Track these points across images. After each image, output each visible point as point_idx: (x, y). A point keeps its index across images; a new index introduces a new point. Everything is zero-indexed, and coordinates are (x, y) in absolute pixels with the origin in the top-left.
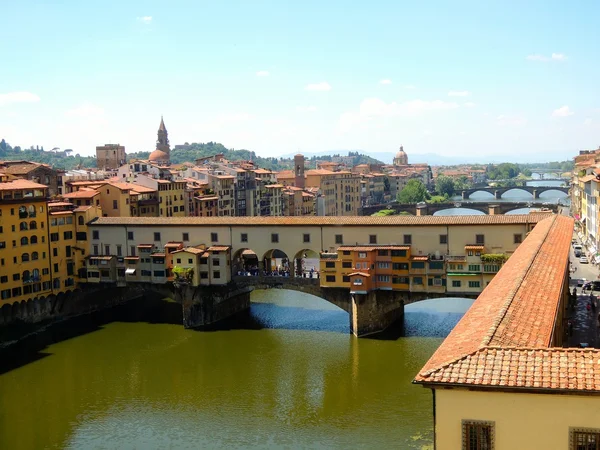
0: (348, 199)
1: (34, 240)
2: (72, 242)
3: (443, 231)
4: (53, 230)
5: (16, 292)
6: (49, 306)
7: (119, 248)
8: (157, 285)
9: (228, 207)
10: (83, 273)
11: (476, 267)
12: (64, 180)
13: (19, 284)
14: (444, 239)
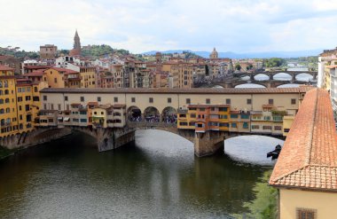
0: (186, 78)
1: (7, 100)
2: (30, 102)
3: (249, 97)
4: (19, 95)
6: (16, 140)
7: (59, 106)
8: (82, 127)
9: (120, 82)
10: (37, 121)
11: (269, 118)
12: (23, 65)
14: (249, 102)
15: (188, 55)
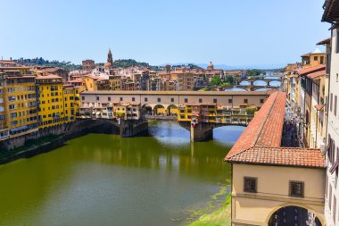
0: (189, 84)
1: (57, 100)
3: (230, 98)
4: (65, 96)
5: (50, 122)
6: (63, 128)
9: (138, 87)
10: (78, 114)
12: (69, 75)
13: (51, 118)
14: (230, 101)
15: (192, 67)
